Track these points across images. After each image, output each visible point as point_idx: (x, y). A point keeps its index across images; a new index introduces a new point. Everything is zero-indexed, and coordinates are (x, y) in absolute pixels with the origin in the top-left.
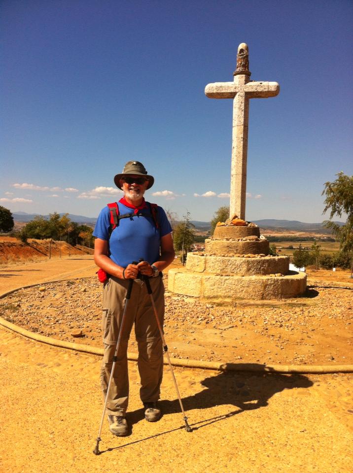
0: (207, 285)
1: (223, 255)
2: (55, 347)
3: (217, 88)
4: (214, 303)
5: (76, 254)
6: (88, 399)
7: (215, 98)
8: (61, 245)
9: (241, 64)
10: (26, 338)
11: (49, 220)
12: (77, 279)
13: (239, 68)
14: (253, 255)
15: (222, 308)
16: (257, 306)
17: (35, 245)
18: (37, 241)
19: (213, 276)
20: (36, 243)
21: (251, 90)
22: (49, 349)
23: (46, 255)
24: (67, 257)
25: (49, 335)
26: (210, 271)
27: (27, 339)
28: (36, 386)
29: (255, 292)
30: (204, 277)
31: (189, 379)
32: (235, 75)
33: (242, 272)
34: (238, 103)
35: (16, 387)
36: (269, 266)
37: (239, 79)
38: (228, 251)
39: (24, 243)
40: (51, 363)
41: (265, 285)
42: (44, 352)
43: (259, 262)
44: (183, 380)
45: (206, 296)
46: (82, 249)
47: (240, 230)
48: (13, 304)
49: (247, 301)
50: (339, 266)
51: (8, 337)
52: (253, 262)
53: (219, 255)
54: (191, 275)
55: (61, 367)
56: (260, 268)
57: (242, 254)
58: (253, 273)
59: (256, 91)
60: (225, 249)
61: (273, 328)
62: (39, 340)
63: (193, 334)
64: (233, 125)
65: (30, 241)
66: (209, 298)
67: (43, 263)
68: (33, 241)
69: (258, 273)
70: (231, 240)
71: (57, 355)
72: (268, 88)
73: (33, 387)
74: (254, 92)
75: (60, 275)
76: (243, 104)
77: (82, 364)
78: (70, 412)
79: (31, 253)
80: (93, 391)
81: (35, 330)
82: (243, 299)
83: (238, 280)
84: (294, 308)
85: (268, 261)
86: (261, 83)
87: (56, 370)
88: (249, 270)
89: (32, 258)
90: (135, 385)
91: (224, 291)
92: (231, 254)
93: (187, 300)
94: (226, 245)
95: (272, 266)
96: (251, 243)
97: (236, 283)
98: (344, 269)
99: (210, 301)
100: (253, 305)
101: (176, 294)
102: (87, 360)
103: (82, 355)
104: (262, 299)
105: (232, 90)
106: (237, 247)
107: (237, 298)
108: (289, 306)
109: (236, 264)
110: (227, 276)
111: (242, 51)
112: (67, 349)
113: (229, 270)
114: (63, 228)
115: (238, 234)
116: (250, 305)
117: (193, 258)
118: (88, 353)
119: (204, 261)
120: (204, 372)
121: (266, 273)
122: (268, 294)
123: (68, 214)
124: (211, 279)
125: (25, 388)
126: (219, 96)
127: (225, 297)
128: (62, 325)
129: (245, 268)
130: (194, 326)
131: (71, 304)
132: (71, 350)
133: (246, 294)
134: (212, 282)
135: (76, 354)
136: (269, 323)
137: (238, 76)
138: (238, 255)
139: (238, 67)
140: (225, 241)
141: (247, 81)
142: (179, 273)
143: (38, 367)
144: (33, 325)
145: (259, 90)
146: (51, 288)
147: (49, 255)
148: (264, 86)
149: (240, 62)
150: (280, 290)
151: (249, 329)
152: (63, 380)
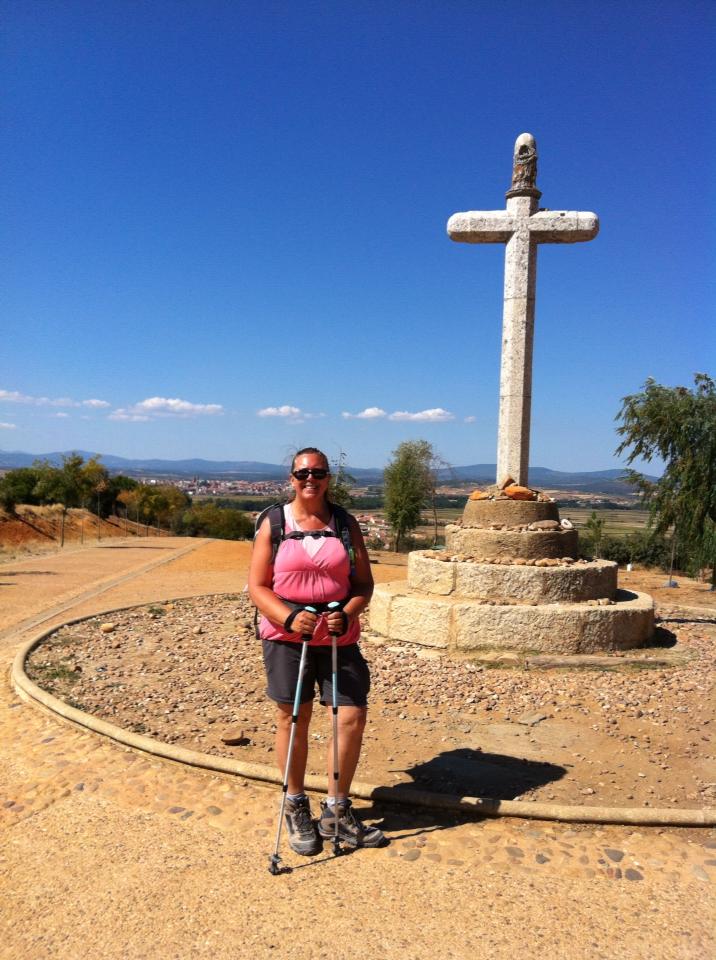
0: (464, 623)
1: (489, 559)
2: (196, 769)
3: (473, 222)
4: (482, 662)
5: (110, 536)
6: (306, 893)
7: (467, 242)
8: (79, 516)
9: (523, 175)
10: (123, 746)
11: (61, 468)
12: (167, 603)
13: (518, 184)
14: (553, 561)
15: (497, 672)
16: (571, 667)
17: (31, 519)
18: (34, 509)
19: (475, 605)
20: (31, 513)
21: (543, 228)
22: (182, 774)
23: (52, 538)
24: (96, 543)
25: (173, 739)
26: (464, 593)
27: (128, 749)
28: (184, 863)
29: (564, 639)
30: (457, 607)
31: (506, 844)
32: (510, 197)
33: (532, 595)
34: (514, 253)
35: (143, 866)
36: (586, 582)
37: (516, 207)
38: (498, 551)
39: (8, 515)
40: (200, 806)
41: (584, 624)
42: (174, 781)
43: (567, 576)
44: (494, 845)
45: (461, 645)
46: (121, 524)
47: (522, 509)
48: (62, 663)
49: (549, 657)
50: (639, 561)
51: (84, 745)
52: (555, 575)
53: (482, 559)
54: (428, 602)
55: (222, 815)
56: (569, 588)
57: (529, 557)
58: (555, 598)
59: (552, 229)
60: (493, 547)
61: (626, 720)
62: (156, 752)
63: (470, 735)
64: (505, 296)
65: (21, 509)
66: (467, 650)
67: (50, 556)
68: (26, 510)
69: (565, 599)
70: (504, 529)
71: (205, 787)
72: (578, 225)
73: (178, 866)
74: (548, 232)
75: (96, 583)
76: (526, 256)
77: (265, 808)
78: (282, 926)
79: (25, 537)
80: (313, 874)
81: (139, 729)
82: (538, 652)
83: (529, 614)
84: (644, 672)
85: (583, 573)
86: (563, 215)
87: (214, 822)
88: (546, 591)
89: (27, 546)
90: (396, 859)
91: (500, 637)
92: (507, 558)
93: (423, 654)
94: (495, 539)
95: (592, 583)
96: (546, 535)
97: (525, 620)
98: (648, 566)
99: (471, 657)
100: (563, 665)
101: (394, 640)
102: (273, 799)
103: (257, 788)
104: (578, 652)
105: (504, 228)
106: (517, 544)
107: (525, 652)
108: (633, 667)
109: (521, 579)
110: (504, 604)
111: (524, 149)
112: (222, 774)
113: (505, 590)
114: (90, 484)
115: (518, 517)
116: (557, 666)
117: (427, 565)
118: (272, 782)
119: (452, 571)
120: (531, 826)
121: (579, 598)
122: (591, 641)
123: (99, 456)
124: (472, 610)
125: (163, 868)
126: (477, 239)
127: (502, 648)
128: (188, 715)
129: (540, 588)
130: (466, 716)
131: (186, 664)
132: (232, 777)
133: (546, 643)
134: (473, 617)
135: (246, 785)
136: (614, 708)
137: (516, 199)
138: (521, 560)
139: (515, 182)
140: (491, 530)
141: (534, 210)
142: (399, 595)
143: (174, 816)
144: (127, 715)
145: (559, 229)
146: (121, 623)
147: (59, 538)
148: (570, 219)
149: (520, 173)
150: (612, 633)
151: (579, 723)
152: (239, 848)
